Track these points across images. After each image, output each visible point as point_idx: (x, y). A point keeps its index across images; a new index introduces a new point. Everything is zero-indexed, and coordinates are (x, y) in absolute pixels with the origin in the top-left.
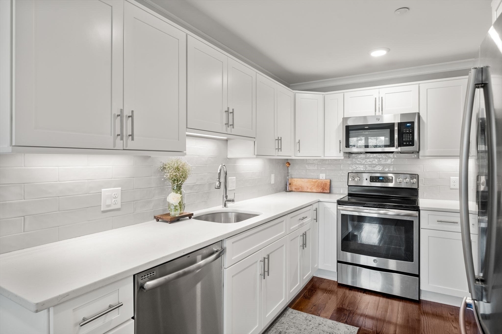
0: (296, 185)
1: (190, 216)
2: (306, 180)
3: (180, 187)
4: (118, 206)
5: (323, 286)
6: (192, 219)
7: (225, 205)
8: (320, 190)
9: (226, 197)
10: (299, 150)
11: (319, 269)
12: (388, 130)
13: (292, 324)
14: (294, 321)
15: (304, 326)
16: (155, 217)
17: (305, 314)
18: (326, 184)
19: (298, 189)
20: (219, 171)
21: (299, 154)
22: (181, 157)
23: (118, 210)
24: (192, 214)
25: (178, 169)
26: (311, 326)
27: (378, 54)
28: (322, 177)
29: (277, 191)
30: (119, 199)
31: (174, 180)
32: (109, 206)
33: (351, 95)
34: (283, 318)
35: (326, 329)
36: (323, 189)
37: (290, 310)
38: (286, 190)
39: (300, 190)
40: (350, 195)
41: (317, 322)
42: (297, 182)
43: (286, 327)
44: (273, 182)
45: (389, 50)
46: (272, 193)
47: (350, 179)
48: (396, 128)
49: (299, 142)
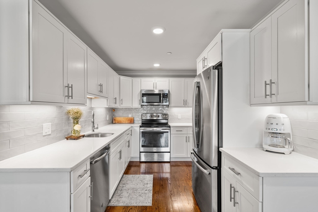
0: (118, 121)
1: (83, 136)
2: (123, 118)
3: (78, 122)
4: (50, 133)
5: (134, 164)
6: (84, 138)
7: (93, 131)
8: (129, 122)
9: (94, 126)
10: (122, 104)
11: (132, 157)
12: (159, 96)
13: (127, 180)
14: (128, 178)
15: (133, 179)
16: (66, 138)
17: (132, 175)
18: (132, 119)
19: (119, 122)
20: (93, 114)
21: (122, 105)
22: (80, 107)
23: (50, 135)
24: (84, 135)
25: (77, 113)
26: (136, 179)
27: (157, 65)
28: (130, 116)
29: (109, 124)
30: (50, 129)
31: (75, 118)
32: (46, 133)
33: (144, 80)
34: (123, 179)
35: (141, 178)
36: (131, 121)
37: (125, 175)
38: (112, 123)
39: (120, 122)
40: (142, 123)
41: (137, 177)
42: (118, 119)
43: (126, 181)
44: (108, 119)
45: (160, 64)
46: (107, 125)
47: (143, 117)
48: (162, 95)
49: (122, 100)
